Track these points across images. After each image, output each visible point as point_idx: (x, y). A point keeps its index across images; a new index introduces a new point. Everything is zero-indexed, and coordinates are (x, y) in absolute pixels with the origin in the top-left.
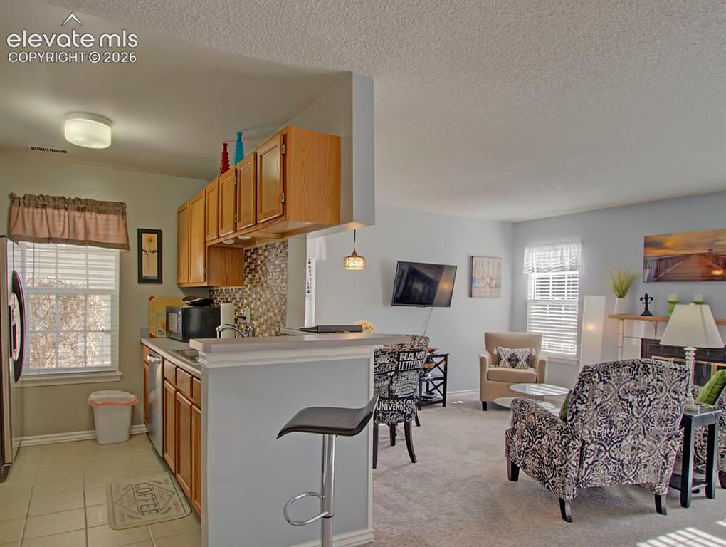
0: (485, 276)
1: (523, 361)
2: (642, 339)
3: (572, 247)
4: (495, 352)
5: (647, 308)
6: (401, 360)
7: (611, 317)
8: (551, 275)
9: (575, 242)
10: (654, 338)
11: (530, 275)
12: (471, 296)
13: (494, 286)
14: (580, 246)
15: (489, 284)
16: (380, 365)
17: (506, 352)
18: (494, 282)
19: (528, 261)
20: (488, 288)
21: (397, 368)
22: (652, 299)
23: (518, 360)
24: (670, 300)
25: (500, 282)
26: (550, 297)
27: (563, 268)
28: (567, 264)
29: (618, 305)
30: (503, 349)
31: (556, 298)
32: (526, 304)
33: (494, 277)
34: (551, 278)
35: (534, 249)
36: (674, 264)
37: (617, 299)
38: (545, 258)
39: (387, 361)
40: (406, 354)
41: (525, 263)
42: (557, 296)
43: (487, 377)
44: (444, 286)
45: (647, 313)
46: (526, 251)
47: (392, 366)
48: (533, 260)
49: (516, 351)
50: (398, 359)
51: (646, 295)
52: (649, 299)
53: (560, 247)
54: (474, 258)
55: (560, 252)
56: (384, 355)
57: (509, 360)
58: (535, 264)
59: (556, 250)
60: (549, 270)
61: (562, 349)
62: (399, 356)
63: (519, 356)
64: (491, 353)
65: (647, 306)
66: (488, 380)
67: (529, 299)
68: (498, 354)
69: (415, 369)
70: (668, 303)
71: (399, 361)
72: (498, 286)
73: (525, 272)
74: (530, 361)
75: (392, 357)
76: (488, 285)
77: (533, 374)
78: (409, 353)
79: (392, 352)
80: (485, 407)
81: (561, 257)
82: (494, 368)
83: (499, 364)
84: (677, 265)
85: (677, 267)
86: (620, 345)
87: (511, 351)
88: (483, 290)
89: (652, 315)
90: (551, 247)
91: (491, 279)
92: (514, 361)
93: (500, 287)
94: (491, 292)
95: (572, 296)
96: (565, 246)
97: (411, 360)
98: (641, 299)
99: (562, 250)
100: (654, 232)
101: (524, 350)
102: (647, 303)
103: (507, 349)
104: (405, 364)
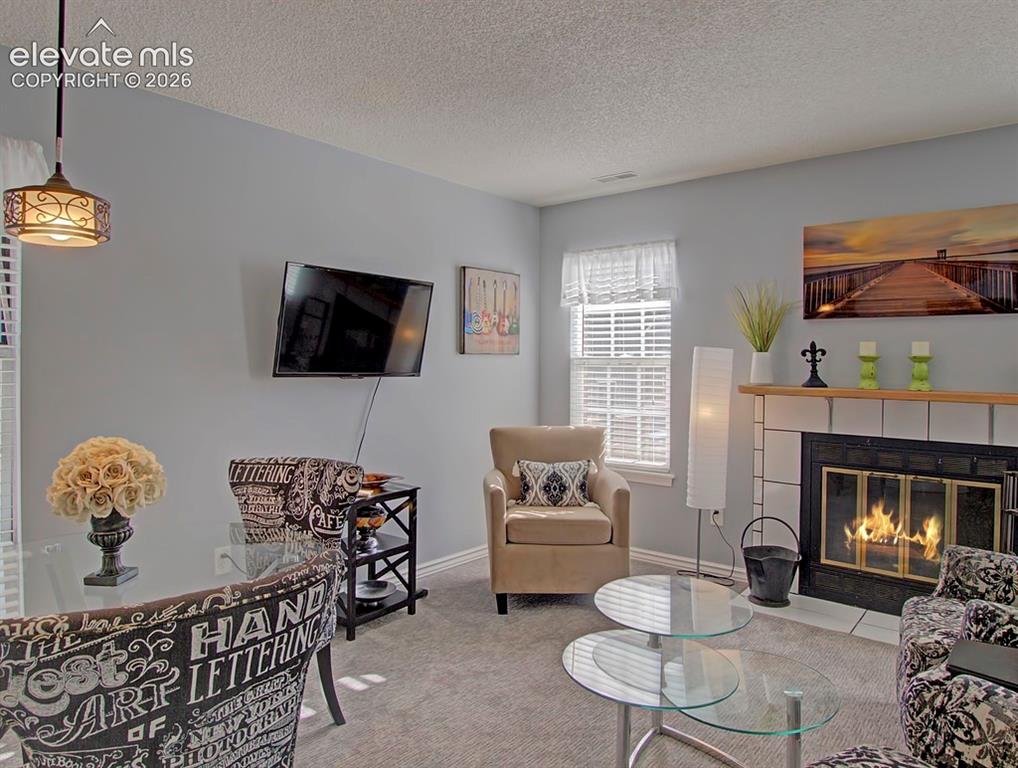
0: (490, 309)
1: (573, 489)
2: (803, 433)
3: (658, 251)
4: (516, 473)
5: (814, 371)
6: (196, 654)
7: (744, 390)
8: (613, 308)
9: (663, 241)
10: (826, 432)
11: (572, 309)
12: (463, 353)
13: (506, 329)
14: (673, 250)
15: (498, 326)
16: (77, 701)
17: (538, 471)
18: (507, 323)
19: (570, 280)
20: (496, 336)
21: (178, 698)
22: (824, 353)
23: (563, 488)
24: (862, 354)
25: (517, 324)
26: (613, 353)
27: (641, 295)
28: (649, 285)
29: (758, 366)
30: (533, 465)
31: (625, 355)
32: (566, 366)
33: (506, 314)
34: (613, 315)
35: (583, 257)
36: (866, 281)
37: (755, 354)
38: (603, 275)
39: (114, 679)
40: (222, 624)
41: (564, 285)
42: (627, 349)
43: (503, 536)
44: (406, 333)
45: (815, 381)
46: (566, 261)
47: (148, 692)
48: (579, 278)
49: (559, 466)
50: (179, 654)
51: (813, 345)
52: (819, 354)
53: (633, 252)
54: (467, 270)
55: (634, 263)
56: (94, 651)
57: (546, 488)
58: (584, 288)
59: (628, 259)
60: (612, 299)
61: (639, 453)
62: (183, 637)
63: (566, 479)
64: (507, 474)
65: (814, 366)
66: (508, 542)
67: (572, 356)
68: (523, 477)
69: (280, 668)
70: (860, 361)
71: (185, 665)
72: (514, 332)
73: (564, 304)
74: (589, 490)
75: (144, 652)
76: (495, 328)
77: (603, 522)
78: (237, 613)
79: (142, 632)
80: (502, 606)
81: (638, 272)
82: (518, 514)
83: (524, 498)
84: (872, 283)
85: (872, 288)
86: (758, 445)
87: (548, 468)
88: (486, 338)
89: (826, 386)
90: (615, 253)
91: (502, 316)
92: (555, 491)
93: (518, 332)
94: (502, 343)
95: (657, 349)
96: (643, 251)
97: (254, 641)
98: (804, 353)
99: (638, 259)
100: (823, 217)
101: (575, 464)
102: (814, 362)
103: (541, 465)
104: (225, 667)
